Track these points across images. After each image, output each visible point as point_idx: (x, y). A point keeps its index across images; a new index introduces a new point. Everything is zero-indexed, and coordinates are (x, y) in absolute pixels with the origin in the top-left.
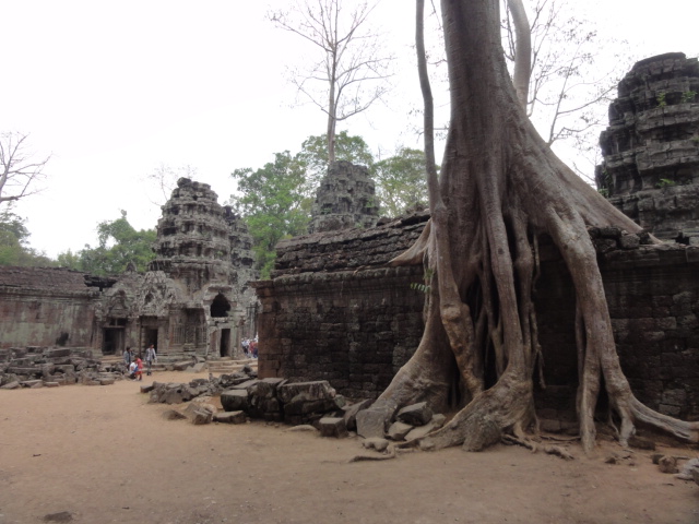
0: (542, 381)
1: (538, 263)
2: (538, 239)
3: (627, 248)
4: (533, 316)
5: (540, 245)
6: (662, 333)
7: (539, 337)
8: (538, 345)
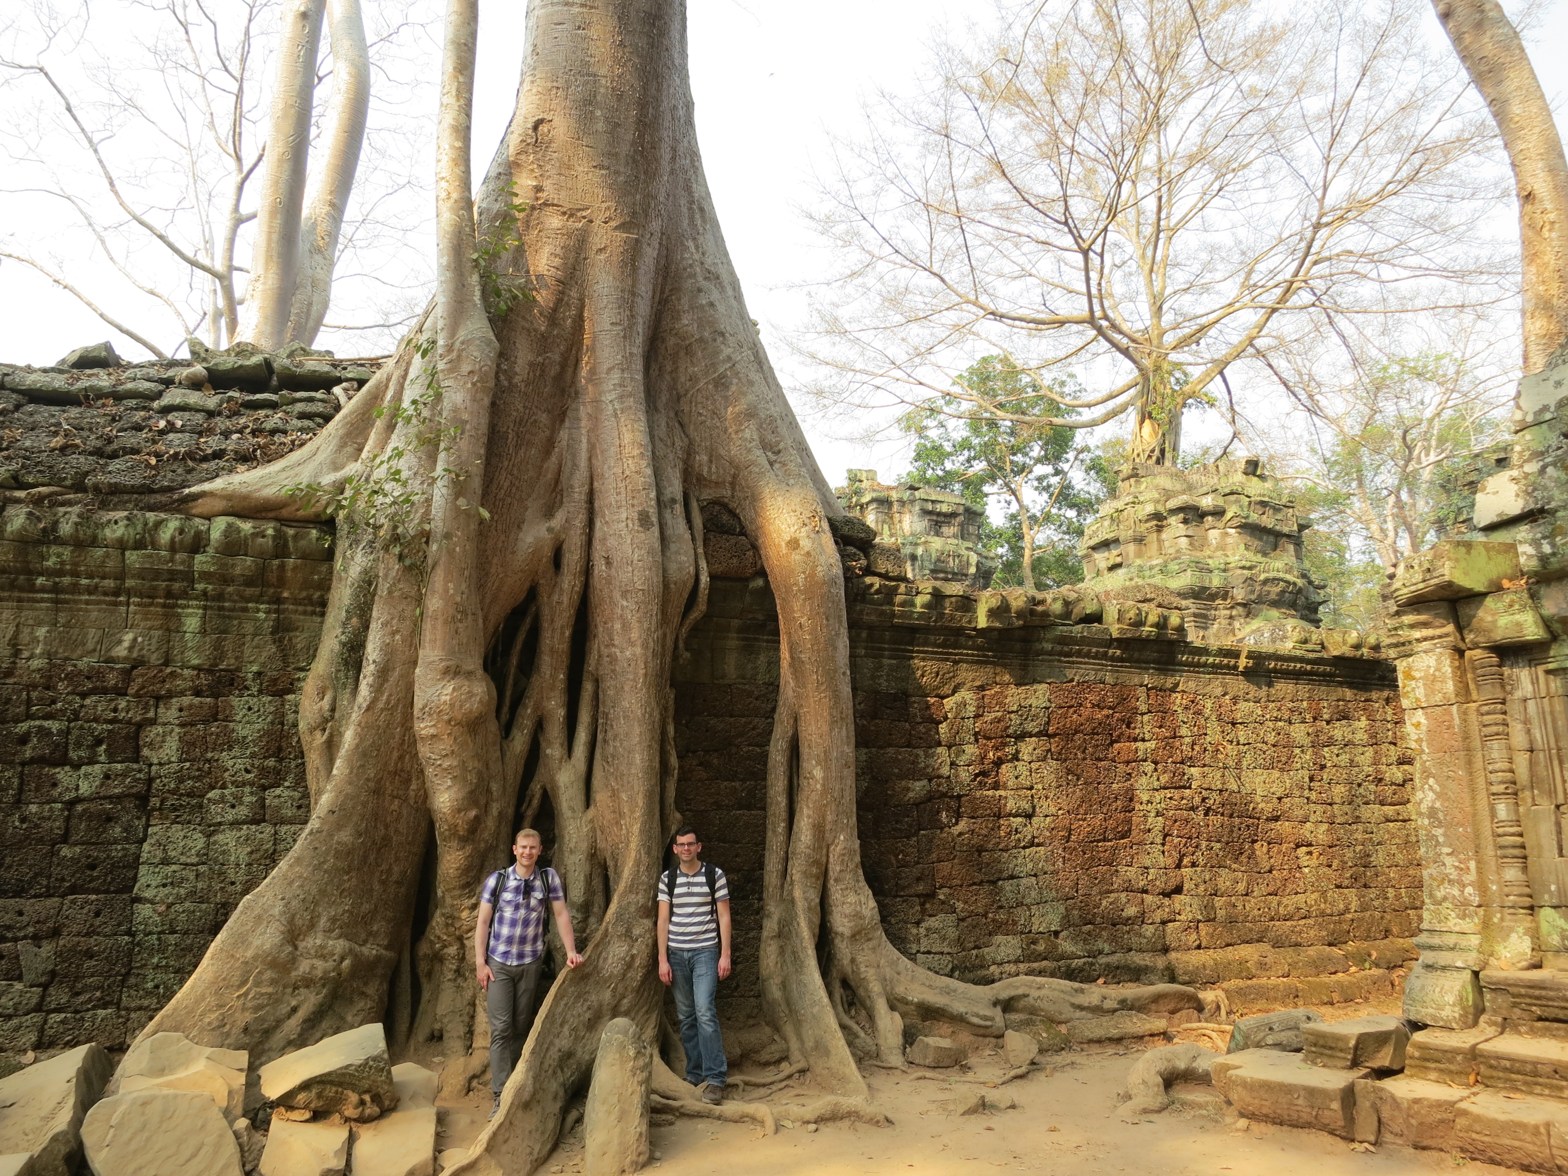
2: (702, 511)
5: (705, 530)
6: (926, 783)
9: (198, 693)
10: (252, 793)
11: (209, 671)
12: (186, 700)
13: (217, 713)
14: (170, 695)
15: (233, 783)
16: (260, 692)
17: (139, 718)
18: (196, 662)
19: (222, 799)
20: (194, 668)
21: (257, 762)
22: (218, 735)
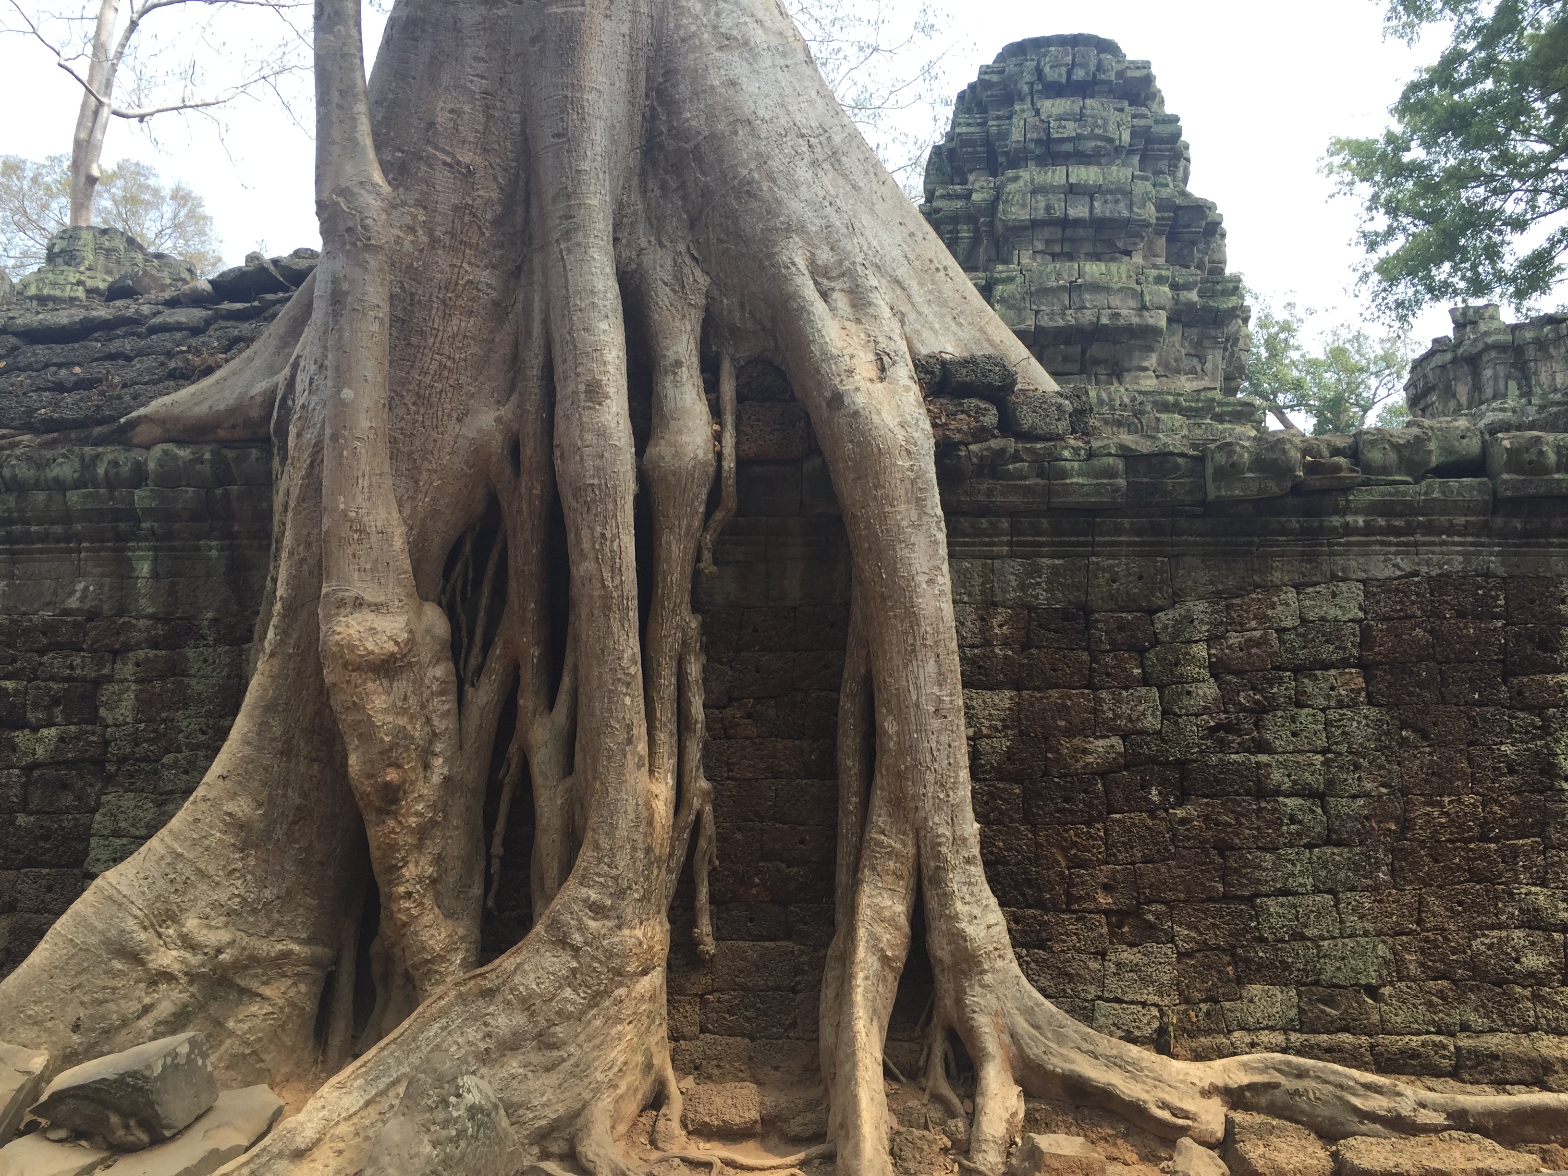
0: (705, 927)
1: (729, 464)
2: (739, 373)
3: (1030, 436)
4: (694, 670)
5: (740, 398)
6: (1116, 741)
7: (706, 749)
8: (704, 784)
9: (155, 646)
12: (141, 654)
13: (173, 667)
14: (127, 648)
15: (187, 745)
16: (215, 641)
17: (93, 675)
18: (150, 610)
19: (175, 765)
20: (149, 617)
21: (212, 722)
22: (173, 692)
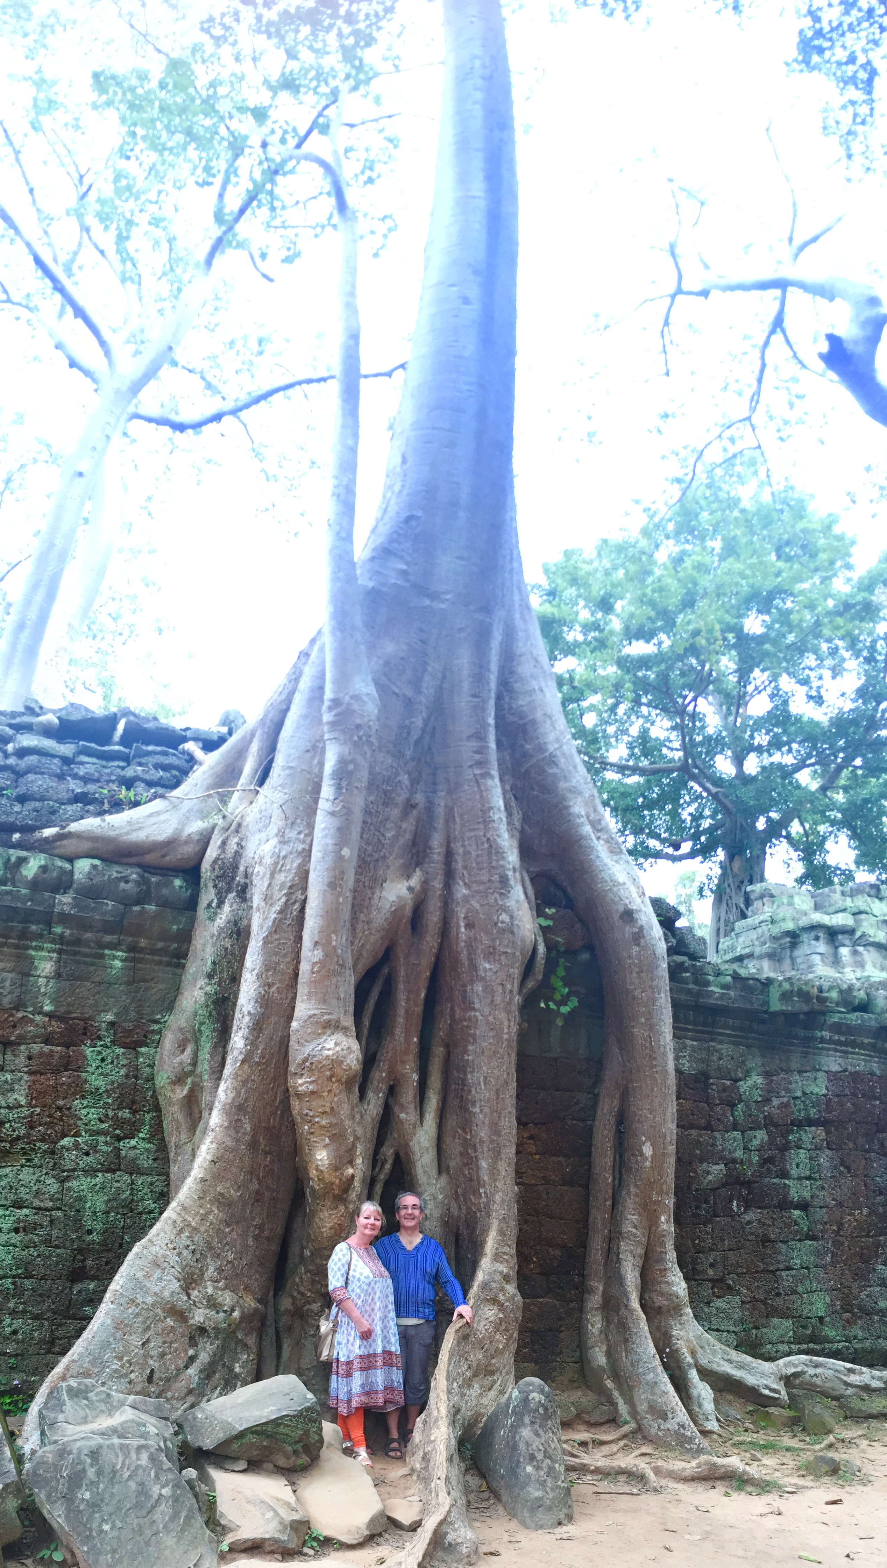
9: (46, 1042)
10: (106, 1143)
11: (61, 1019)
12: (36, 1048)
13: (68, 1063)
14: (19, 1042)
15: (86, 1132)
16: (113, 1042)
18: (48, 1008)
19: (76, 1147)
20: (46, 1014)
21: (111, 1113)
22: (69, 1086)
